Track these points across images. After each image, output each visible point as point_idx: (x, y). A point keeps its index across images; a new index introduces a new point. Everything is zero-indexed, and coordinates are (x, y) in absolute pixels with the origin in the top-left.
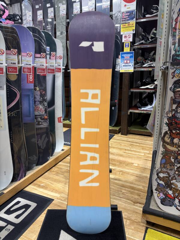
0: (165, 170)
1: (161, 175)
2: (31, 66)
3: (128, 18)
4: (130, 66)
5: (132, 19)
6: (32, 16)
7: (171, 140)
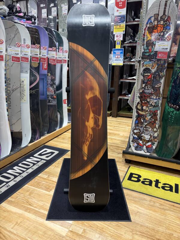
0: (137, 128)
1: (135, 131)
2: (46, 57)
3: (120, 21)
4: (120, 60)
5: (123, 22)
6: (37, 13)
7: (141, 108)
